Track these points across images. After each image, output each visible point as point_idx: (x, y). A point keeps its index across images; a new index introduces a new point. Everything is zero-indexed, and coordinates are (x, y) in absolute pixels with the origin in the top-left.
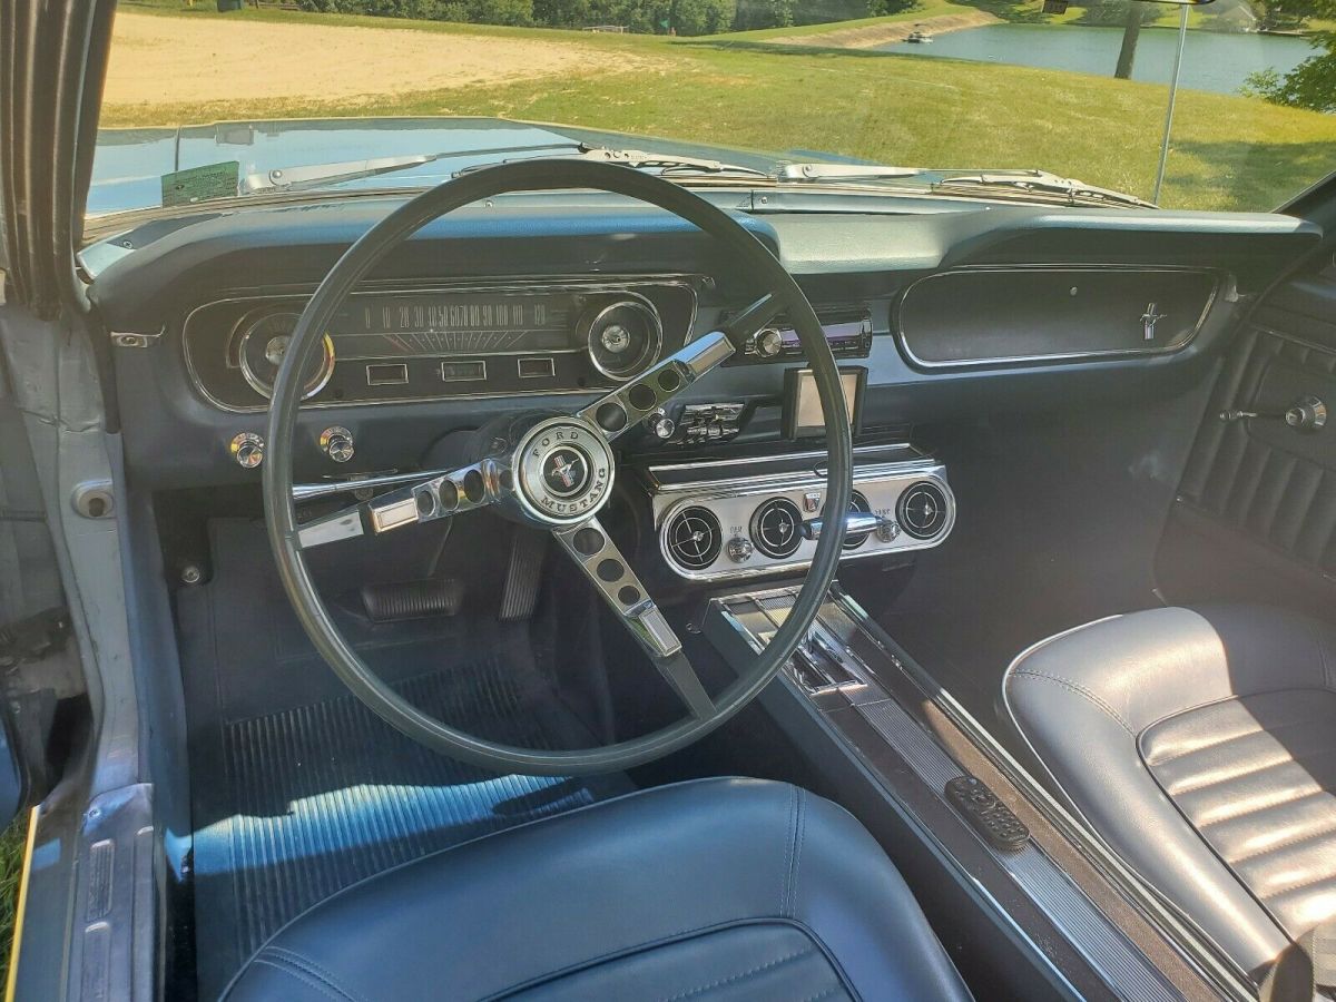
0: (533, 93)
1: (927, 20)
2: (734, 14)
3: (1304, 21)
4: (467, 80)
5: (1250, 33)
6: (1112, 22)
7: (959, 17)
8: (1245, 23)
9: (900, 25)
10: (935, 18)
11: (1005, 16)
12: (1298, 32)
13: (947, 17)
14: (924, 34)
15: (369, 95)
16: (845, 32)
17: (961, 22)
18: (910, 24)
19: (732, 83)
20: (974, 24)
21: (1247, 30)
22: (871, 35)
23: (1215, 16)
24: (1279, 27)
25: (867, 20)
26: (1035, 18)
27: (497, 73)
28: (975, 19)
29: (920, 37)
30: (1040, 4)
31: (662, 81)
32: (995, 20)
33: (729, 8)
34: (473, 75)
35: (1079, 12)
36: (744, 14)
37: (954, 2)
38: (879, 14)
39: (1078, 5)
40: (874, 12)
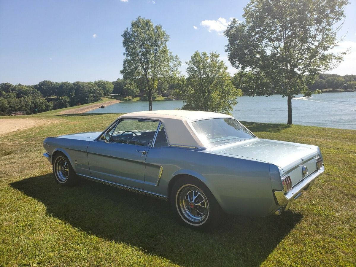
1: (104, 103)
2: (53, 105)
5: (174, 100)
7: (112, 101)
8: (172, 98)
9: (98, 104)
10: (106, 102)
11: (123, 100)
12: (181, 99)
13: (109, 102)
16: (85, 107)
18: (100, 104)
19: (76, 123)
20: (116, 103)
22: (91, 107)
23: (166, 97)
25: (89, 104)
26: (129, 100)
27: (21, 127)
28: (116, 101)
29: (103, 106)
30: (130, 97)
31: (60, 125)
32: (121, 101)
33: (51, 104)
34: (16, 128)
35: (138, 98)
36: (56, 105)
37: (109, 98)
38: (92, 102)
39: (138, 97)
40: (90, 102)
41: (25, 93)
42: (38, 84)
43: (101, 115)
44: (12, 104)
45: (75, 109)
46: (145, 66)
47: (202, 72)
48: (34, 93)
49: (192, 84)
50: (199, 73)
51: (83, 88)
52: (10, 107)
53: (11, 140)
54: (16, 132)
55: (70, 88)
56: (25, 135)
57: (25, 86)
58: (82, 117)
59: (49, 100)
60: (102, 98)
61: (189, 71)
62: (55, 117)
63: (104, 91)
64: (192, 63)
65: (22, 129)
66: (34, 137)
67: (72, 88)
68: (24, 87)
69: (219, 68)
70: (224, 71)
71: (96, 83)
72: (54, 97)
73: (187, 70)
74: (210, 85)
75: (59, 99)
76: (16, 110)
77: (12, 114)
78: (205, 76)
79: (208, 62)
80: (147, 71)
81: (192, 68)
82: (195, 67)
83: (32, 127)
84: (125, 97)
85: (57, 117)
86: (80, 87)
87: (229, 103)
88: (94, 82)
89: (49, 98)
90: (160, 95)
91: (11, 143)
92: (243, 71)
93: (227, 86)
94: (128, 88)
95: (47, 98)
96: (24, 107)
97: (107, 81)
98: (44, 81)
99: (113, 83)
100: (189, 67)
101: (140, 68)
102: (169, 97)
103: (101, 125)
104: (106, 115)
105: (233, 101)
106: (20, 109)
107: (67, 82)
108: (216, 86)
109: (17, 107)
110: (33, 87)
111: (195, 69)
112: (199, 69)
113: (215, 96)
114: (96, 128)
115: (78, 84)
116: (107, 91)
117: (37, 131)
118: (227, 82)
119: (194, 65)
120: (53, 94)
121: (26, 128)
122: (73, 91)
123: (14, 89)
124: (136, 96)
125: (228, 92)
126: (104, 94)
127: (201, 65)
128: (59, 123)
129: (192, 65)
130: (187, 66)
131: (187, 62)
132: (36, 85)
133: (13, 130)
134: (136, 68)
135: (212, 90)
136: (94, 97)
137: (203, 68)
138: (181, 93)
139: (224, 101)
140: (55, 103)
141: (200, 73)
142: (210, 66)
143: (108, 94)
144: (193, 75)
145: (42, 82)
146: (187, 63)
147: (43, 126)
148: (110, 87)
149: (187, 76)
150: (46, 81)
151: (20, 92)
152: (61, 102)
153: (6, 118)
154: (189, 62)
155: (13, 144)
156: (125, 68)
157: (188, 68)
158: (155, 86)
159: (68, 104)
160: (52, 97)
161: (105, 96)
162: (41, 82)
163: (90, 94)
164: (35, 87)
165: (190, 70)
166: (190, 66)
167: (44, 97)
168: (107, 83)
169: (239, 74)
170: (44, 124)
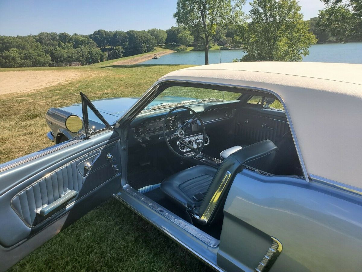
0: (76, 84)
1: (157, 53)
2: (107, 56)
3: (241, 45)
4: (57, 83)
5: (231, 49)
6: (200, 50)
7: (165, 51)
8: (229, 47)
9: (151, 55)
10: (159, 52)
11: (176, 50)
12: (241, 48)
13: (162, 52)
14: (157, 57)
15: (34, 90)
16: (138, 58)
17: (165, 52)
18: (153, 54)
19: (122, 77)
20: (169, 53)
21: (230, 49)
22: (144, 58)
23: (222, 46)
24: (237, 47)
25: (143, 54)
26: (183, 50)
27: (63, 81)
28: (169, 52)
29: (156, 57)
30: (183, 47)
31: (105, 78)
32: (174, 52)
33: (106, 54)
34: (57, 82)
35: (192, 48)
36: (110, 55)
37: (163, 48)
38: (145, 52)
39: (192, 46)
40: (144, 52)
41: (81, 43)
42: (93, 34)
43: (151, 67)
44: (70, 55)
45: (129, 60)
46: (202, 8)
47: (268, 14)
48: (89, 43)
49: (254, 30)
50: (264, 16)
51: (137, 37)
52: (69, 57)
53: (46, 97)
54: (54, 86)
55: (123, 38)
56: (63, 90)
57: (82, 36)
58: (131, 69)
59: (103, 50)
60: (155, 48)
61: (252, 13)
62: (103, 68)
63: (157, 41)
64: (257, 4)
65: (63, 83)
66: (71, 93)
67: (126, 37)
68: (80, 37)
69: (290, 9)
70: (296, 13)
71: (149, 31)
72: (108, 47)
73: (250, 13)
74: (277, 30)
75: (113, 49)
76: (73, 61)
77: (69, 64)
78: (271, 19)
79: (277, 2)
80: (205, 13)
81: (257, 10)
82: (260, 9)
83: (74, 80)
84: (178, 46)
85: (105, 68)
86: (134, 36)
87: (299, 53)
88: (147, 31)
89: (103, 48)
90: (216, 44)
91: (44, 101)
92: (334, 7)
93: (297, 31)
94: (181, 37)
95: (102, 48)
96: (81, 57)
97: (160, 29)
98: (99, 30)
99: (167, 32)
100: (252, 9)
101: (196, 10)
102: (225, 46)
103: (150, 79)
104: (157, 67)
105: (304, 50)
106: (78, 60)
107: (120, 31)
108: (285, 31)
109: (74, 58)
110: (88, 37)
111: (261, 11)
112: (265, 10)
113: (282, 44)
114: (144, 83)
115: (132, 33)
116: (160, 40)
117: (77, 86)
118: (298, 26)
119: (260, 6)
120: (107, 44)
121: (67, 82)
122: (127, 40)
123: (70, 40)
124: (190, 46)
125: (299, 39)
126: (157, 43)
127: (268, 5)
128: (104, 76)
129: (257, 7)
130: (251, 8)
131: (250, 2)
132: (91, 35)
133: (53, 84)
134: (192, 10)
135: (279, 36)
136: (147, 47)
137: (270, 10)
138: (241, 40)
139: (293, 51)
140: (110, 53)
141: (266, 16)
142: (280, 6)
143: (161, 44)
144: (257, 18)
145: (97, 31)
146: (250, 4)
147: (86, 79)
148: (164, 36)
149: (250, 21)
150: (101, 30)
151: (77, 42)
152: (115, 52)
153: (54, 70)
154: (253, 3)
155: (45, 103)
156: (179, 10)
157: (252, 11)
158: (213, 31)
159: (121, 54)
160: (106, 48)
161: (158, 45)
162: (95, 32)
163: (143, 44)
164: (90, 36)
165: (255, 12)
166: (254, 7)
167: (99, 47)
168: (160, 31)
169: (326, 11)
170: (88, 77)
